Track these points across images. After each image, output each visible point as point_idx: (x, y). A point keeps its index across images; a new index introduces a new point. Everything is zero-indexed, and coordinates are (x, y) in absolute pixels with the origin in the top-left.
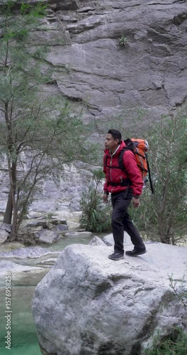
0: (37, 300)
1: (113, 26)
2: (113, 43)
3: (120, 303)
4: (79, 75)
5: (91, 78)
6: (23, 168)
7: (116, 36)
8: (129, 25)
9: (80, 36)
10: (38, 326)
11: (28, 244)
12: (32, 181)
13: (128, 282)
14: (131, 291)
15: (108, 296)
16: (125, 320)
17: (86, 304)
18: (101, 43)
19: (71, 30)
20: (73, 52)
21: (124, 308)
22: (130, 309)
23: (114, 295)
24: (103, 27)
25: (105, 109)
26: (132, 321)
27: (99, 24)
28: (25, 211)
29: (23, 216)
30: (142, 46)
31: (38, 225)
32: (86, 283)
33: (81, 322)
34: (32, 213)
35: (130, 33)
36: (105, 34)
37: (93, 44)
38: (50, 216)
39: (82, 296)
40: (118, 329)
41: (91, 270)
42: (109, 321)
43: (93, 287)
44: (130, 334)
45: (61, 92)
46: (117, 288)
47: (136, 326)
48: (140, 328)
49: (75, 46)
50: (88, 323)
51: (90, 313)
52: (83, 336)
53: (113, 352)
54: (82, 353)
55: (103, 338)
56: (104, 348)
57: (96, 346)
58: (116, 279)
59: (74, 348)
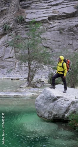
0: (36, 102)
2: (58, 32)
3: (59, 104)
4: (48, 40)
5: (52, 41)
7: (59, 30)
8: (63, 27)
9: (49, 30)
10: (37, 109)
12: (35, 70)
13: (62, 98)
14: (63, 101)
15: (56, 102)
16: (61, 108)
17: (50, 104)
18: (55, 32)
19: (46, 28)
20: (47, 34)
22: (62, 105)
23: (58, 102)
24: (56, 28)
25: (56, 50)
26: (63, 109)
27: (54, 27)
28: (33, 78)
30: (66, 33)
31: (36, 82)
32: (50, 98)
33: (49, 108)
35: (63, 29)
37: (53, 32)
38: (40, 80)
39: (49, 102)
40: (59, 111)
41: (52, 95)
42: (56, 108)
43: (52, 99)
44: (62, 112)
45: (43, 45)
46: (58, 100)
47: (64, 110)
48: (65, 111)
49: (47, 32)
50: (50, 109)
51: (51, 106)
52: (49, 112)
53: (57, 116)
54: (49, 116)
55: (55, 113)
56: (55, 115)
57: (52, 115)
58: (58, 97)
59: (46, 115)
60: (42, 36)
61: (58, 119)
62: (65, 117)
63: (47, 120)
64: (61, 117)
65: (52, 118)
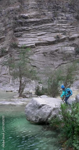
0: (26, 109)
1: (43, 51)
2: (43, 55)
3: (44, 110)
4: (35, 61)
5: (38, 62)
6: (23, 81)
7: (43, 53)
8: (46, 51)
9: (36, 53)
10: (26, 115)
11: (24, 97)
12: (25, 84)
13: (46, 106)
14: (46, 108)
15: (41, 109)
16: (45, 114)
17: (36, 110)
18: (40, 55)
19: (34, 52)
20: (34, 56)
21: (45, 111)
22: (46, 111)
23: (42, 109)
24: (41, 51)
25: (41, 68)
26: (46, 114)
27: (40, 51)
28: (23, 90)
29: (22, 92)
30: (49, 55)
31: (26, 93)
32: (37, 106)
33: (35, 114)
34: (24, 91)
35: (46, 53)
36: (41, 53)
37: (38, 55)
38: (28, 91)
39: (35, 109)
40: (43, 116)
41: (38, 103)
42: (41, 114)
43: (38, 107)
44: (46, 116)
45: (31, 65)
46: (43, 107)
47: (47, 115)
48: (48, 115)
49: (35, 55)
50: (37, 114)
51: (37, 112)
52: (36, 117)
53: (42, 120)
54: (35, 120)
55: (40, 117)
56: (40, 119)
57: (38, 119)
58: (43, 105)
59: (34, 119)
60: (30, 58)
61: (43, 122)
62: (48, 120)
63: (34, 123)
64: (45, 120)
65: (38, 121)
